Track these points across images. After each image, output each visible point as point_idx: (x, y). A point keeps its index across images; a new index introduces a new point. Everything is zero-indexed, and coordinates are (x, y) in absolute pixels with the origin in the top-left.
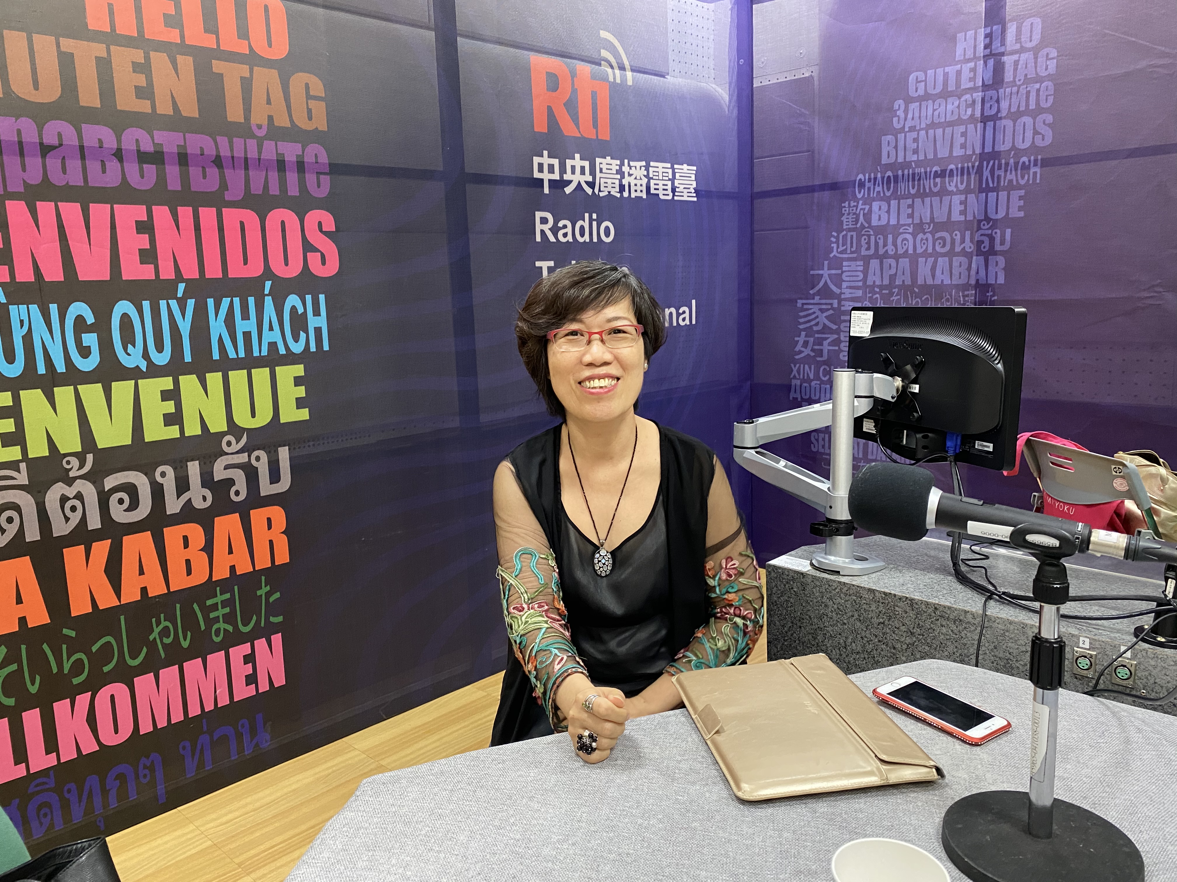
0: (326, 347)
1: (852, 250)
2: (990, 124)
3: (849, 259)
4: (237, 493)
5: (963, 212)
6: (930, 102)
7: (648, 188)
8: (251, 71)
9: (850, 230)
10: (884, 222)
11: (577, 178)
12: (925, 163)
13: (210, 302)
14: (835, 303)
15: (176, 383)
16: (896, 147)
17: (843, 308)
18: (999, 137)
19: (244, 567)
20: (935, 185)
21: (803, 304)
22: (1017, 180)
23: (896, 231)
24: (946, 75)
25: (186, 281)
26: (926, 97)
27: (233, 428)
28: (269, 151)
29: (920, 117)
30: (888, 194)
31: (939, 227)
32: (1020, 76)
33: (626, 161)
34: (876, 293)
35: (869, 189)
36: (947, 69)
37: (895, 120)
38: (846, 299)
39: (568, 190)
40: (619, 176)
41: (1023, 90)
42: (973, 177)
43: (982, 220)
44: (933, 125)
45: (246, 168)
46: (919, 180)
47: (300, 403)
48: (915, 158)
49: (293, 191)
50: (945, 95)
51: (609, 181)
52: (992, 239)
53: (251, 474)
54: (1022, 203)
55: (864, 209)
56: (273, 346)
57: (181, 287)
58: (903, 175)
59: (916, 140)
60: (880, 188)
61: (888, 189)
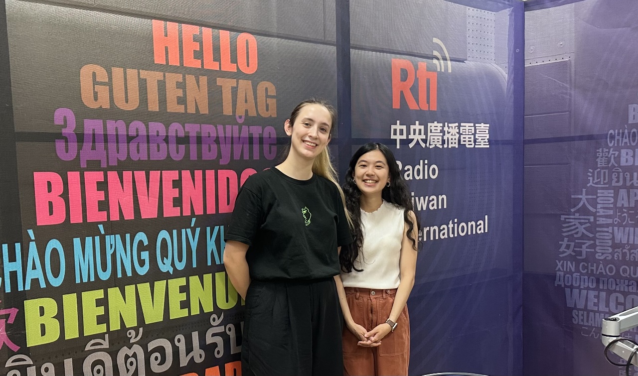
1: (605, 182)
3: (602, 188)
4: (218, 352)
7: (459, 141)
8: (238, 83)
9: (603, 168)
10: (630, 163)
11: (416, 137)
13: (208, 229)
14: (592, 218)
15: (188, 281)
17: (598, 223)
21: (565, 218)
25: (197, 216)
27: (217, 310)
28: (245, 132)
33: (446, 124)
34: (624, 212)
35: (618, 140)
38: (600, 216)
39: (411, 145)
40: (441, 134)
45: (232, 143)
49: (256, 157)
51: (436, 138)
55: (614, 154)
57: (194, 220)
60: (627, 140)
61: (634, 142)
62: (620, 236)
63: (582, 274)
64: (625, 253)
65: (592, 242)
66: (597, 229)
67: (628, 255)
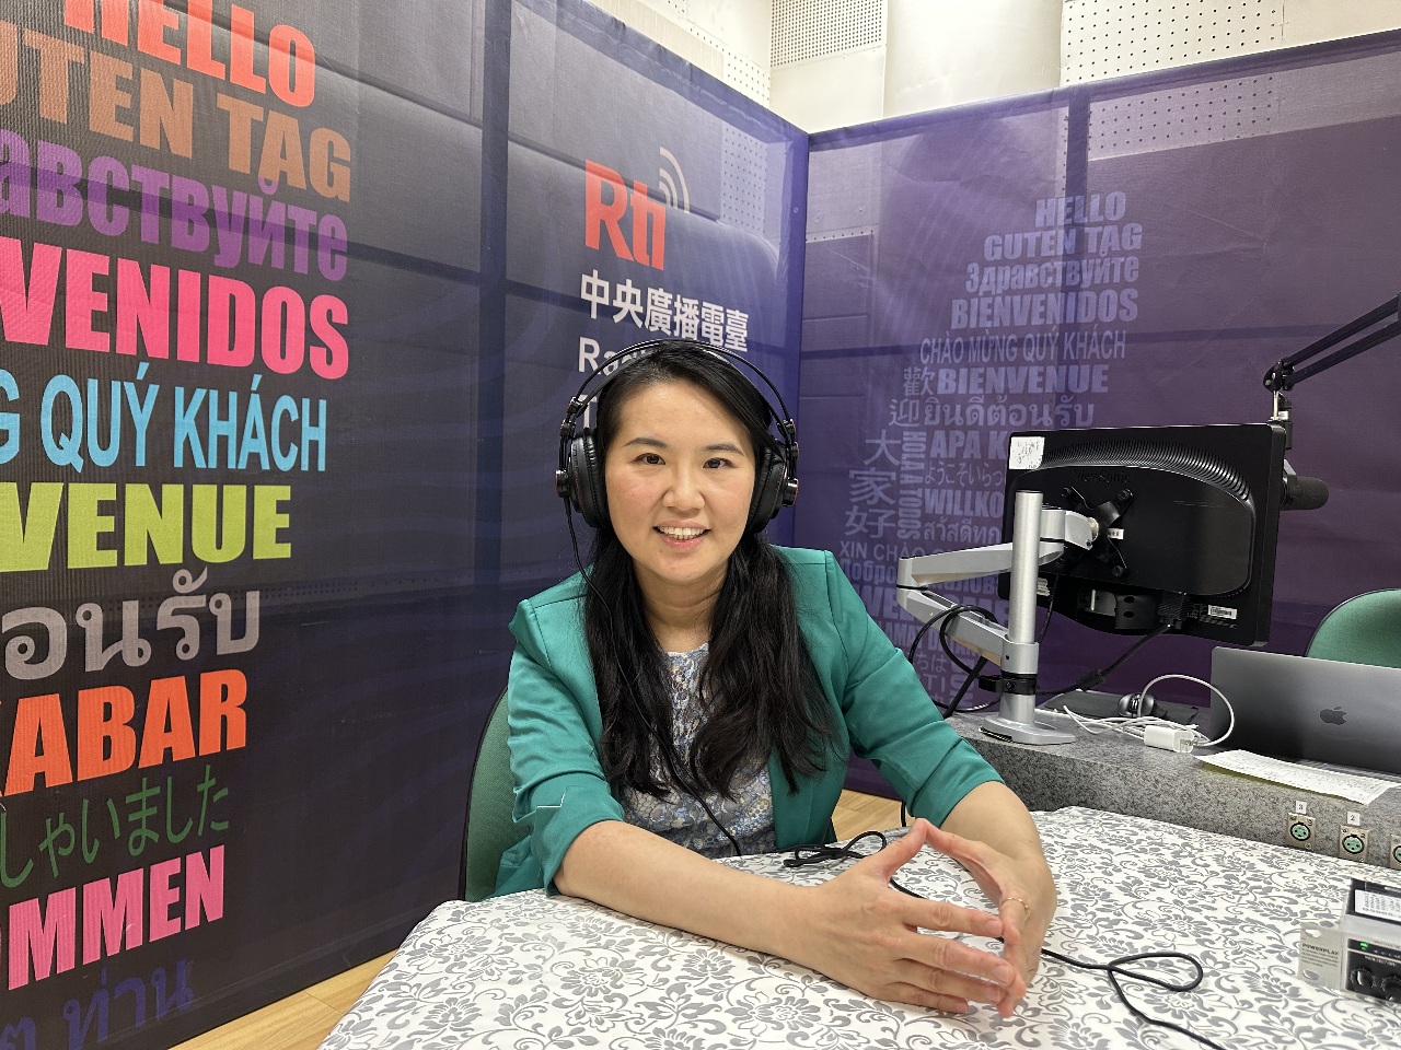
0: (322, 467)
1: (914, 418)
2: (1072, 295)
3: (910, 429)
4: (186, 649)
5: (1042, 385)
6: (1008, 268)
7: (700, 330)
8: (266, 114)
9: (912, 398)
10: (951, 390)
11: (627, 307)
12: (1002, 329)
13: (180, 392)
14: (893, 475)
15: (121, 493)
16: (968, 313)
17: (902, 482)
18: (1082, 310)
19: (185, 751)
20: (1011, 354)
21: (856, 475)
22: (1101, 355)
23: (965, 400)
24: (1025, 242)
25: (151, 361)
26: (1003, 262)
27: (191, 562)
28: (277, 215)
29: (996, 282)
30: (957, 361)
31: (1013, 398)
32: (1104, 248)
33: (679, 297)
34: (940, 466)
35: (936, 355)
36: (1026, 235)
37: (969, 283)
38: (905, 472)
39: (618, 318)
40: (670, 312)
41: (1107, 263)
42: (1053, 348)
43: (1062, 394)
44: (1010, 292)
45: (246, 232)
46: (994, 347)
47: (281, 536)
48: (989, 324)
49: (301, 267)
50: (1024, 261)
51: (661, 316)
52: (1073, 413)
53: (208, 624)
54: (1105, 378)
55: (929, 376)
56: (254, 458)
57: (143, 367)
58: (975, 342)
59: (991, 306)
60: (948, 355)
61: (958, 356)
62: (934, 503)
63: (877, 562)
64: (941, 529)
65: (893, 512)
66: (902, 492)
67: (944, 531)
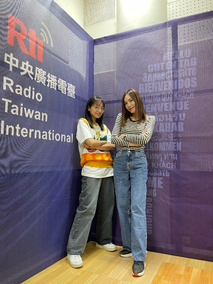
2: (176, 81)
5: (168, 108)
6: (156, 73)
7: (57, 87)
11: (26, 70)
12: (155, 92)
16: (144, 88)
20: (158, 100)
22: (186, 98)
24: (160, 65)
29: (152, 78)
32: (185, 66)
33: (49, 74)
37: (144, 79)
39: (22, 74)
40: (45, 78)
41: (186, 70)
43: (175, 111)
44: (157, 81)
46: (153, 98)
48: (151, 91)
50: (160, 72)
51: (41, 78)
52: (178, 116)
54: (188, 105)
59: (151, 85)
